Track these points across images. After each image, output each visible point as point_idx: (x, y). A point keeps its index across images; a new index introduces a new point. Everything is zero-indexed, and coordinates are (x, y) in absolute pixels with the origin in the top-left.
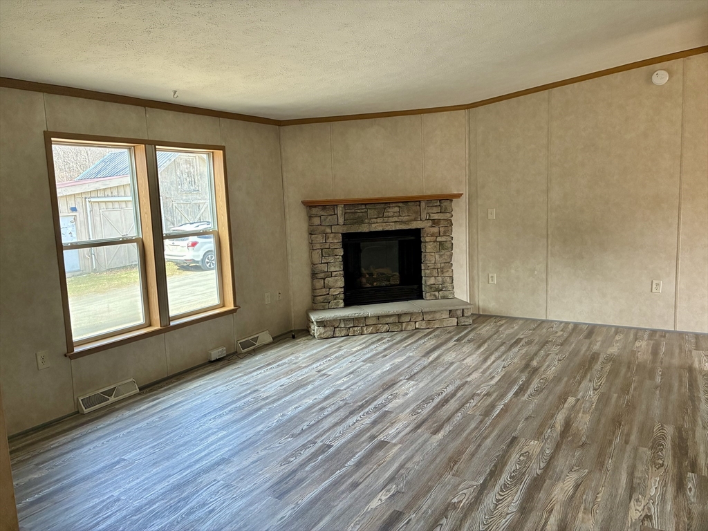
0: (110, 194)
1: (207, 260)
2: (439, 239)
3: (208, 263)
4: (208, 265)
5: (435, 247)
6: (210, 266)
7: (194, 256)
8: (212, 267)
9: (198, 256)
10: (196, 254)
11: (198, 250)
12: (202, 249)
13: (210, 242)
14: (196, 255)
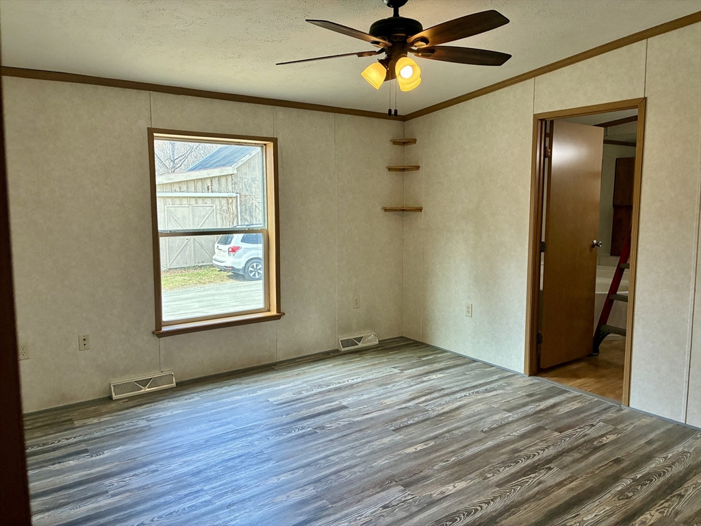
0: (178, 190)
1: (250, 269)
3: (251, 272)
4: (251, 275)
6: (254, 275)
7: (233, 263)
8: (257, 277)
9: (240, 263)
10: (237, 260)
11: (240, 257)
12: (245, 255)
13: (257, 249)
14: (238, 262)
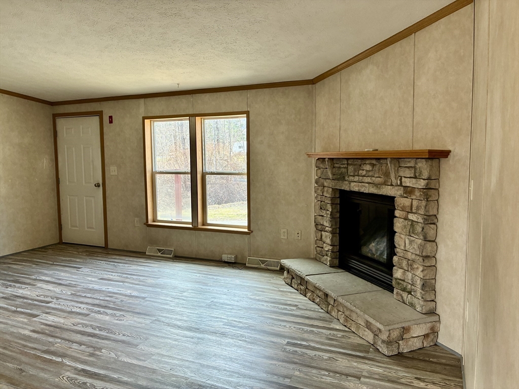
2: (411, 216)
5: (405, 226)
